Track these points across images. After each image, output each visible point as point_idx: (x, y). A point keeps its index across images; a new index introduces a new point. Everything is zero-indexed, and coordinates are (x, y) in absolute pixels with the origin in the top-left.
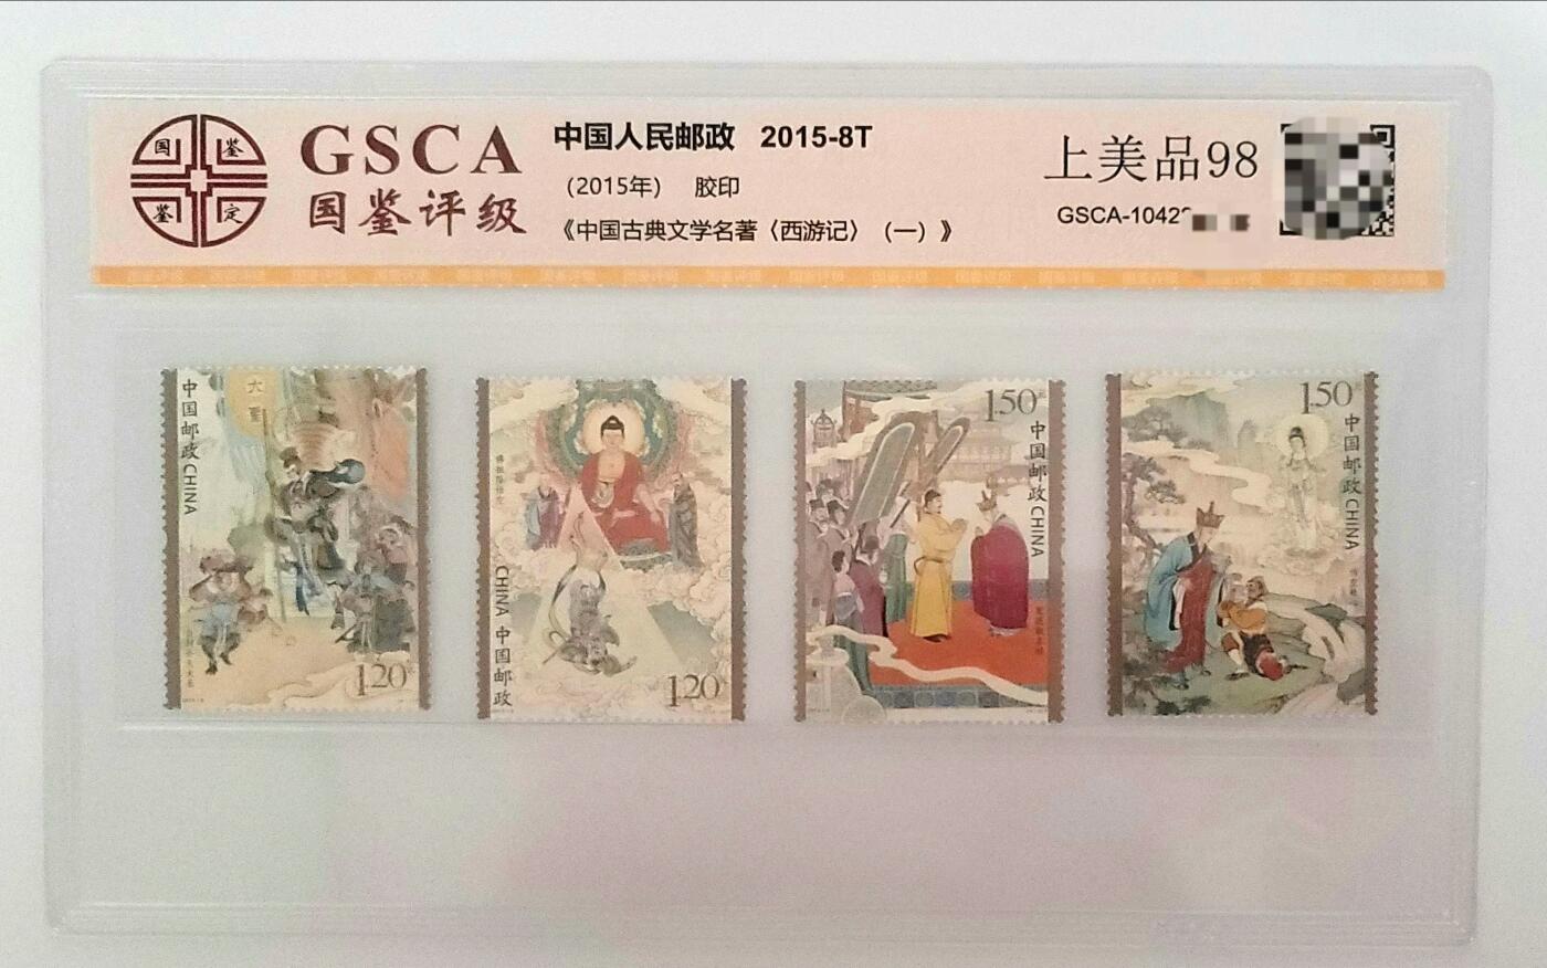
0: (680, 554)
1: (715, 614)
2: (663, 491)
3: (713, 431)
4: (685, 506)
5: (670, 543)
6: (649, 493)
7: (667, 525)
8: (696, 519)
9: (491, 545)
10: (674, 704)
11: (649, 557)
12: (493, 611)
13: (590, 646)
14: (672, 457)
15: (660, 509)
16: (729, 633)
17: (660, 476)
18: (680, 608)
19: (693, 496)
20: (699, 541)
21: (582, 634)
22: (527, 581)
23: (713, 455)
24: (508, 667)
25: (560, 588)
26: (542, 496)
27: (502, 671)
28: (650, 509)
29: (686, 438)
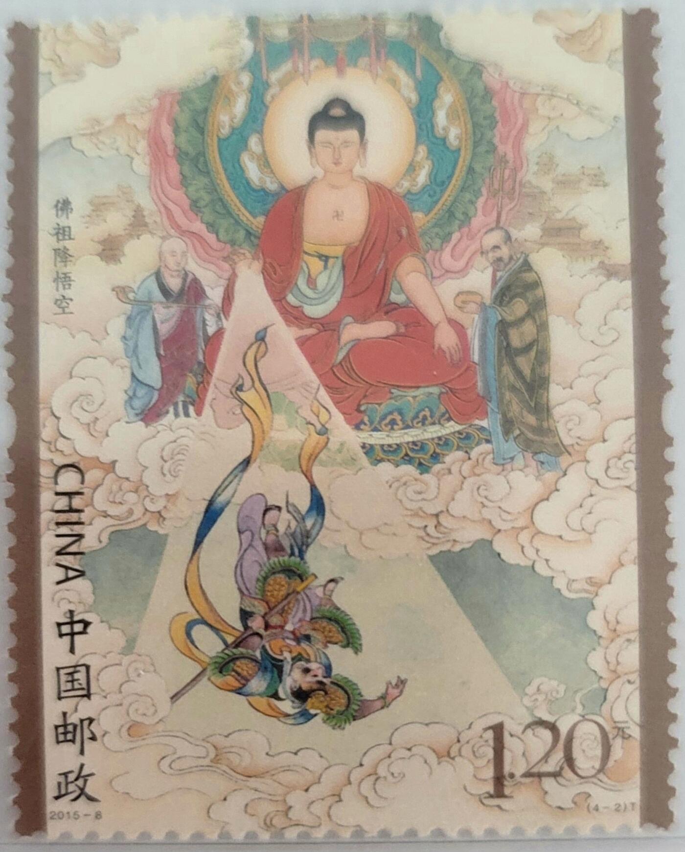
0: (508, 425)
1: (599, 572)
2: (463, 272)
3: (582, 128)
4: (519, 307)
5: (485, 399)
6: (432, 278)
7: (476, 357)
8: (547, 339)
9: (43, 414)
10: (499, 793)
11: (432, 432)
12: (49, 574)
13: (287, 656)
14: (484, 191)
15: (458, 316)
16: (631, 617)
17: (456, 236)
18: (511, 556)
19: (537, 284)
20: (555, 393)
21: (267, 626)
22: (132, 497)
23: (584, 185)
24: (86, 709)
25: (211, 515)
26: (165, 291)
27: (73, 719)
28: (434, 315)
29: (518, 145)
